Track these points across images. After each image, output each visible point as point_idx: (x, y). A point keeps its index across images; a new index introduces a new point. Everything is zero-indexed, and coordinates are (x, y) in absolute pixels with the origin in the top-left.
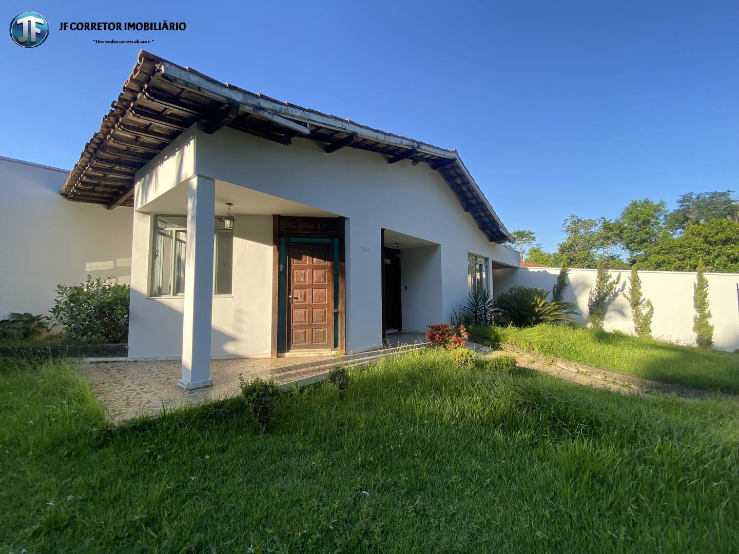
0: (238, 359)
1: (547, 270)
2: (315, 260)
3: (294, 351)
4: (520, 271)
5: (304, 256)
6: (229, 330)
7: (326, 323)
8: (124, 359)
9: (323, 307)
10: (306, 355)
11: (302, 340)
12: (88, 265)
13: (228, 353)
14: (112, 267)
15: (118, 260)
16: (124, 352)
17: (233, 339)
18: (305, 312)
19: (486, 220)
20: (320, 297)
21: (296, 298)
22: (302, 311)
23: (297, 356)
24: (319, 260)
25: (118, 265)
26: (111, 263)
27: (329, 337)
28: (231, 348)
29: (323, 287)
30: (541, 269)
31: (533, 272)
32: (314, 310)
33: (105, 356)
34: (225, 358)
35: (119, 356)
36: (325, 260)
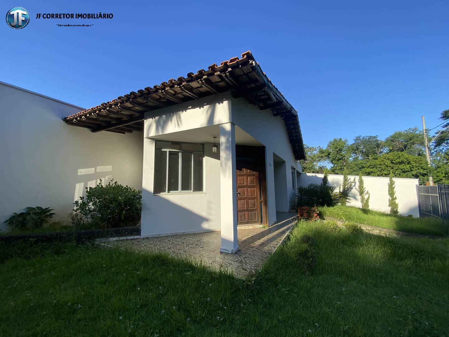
0: (209, 232)
1: (317, 175)
2: (248, 171)
3: (240, 225)
4: (302, 175)
5: (243, 168)
6: (204, 214)
7: (256, 208)
8: (138, 237)
9: (254, 198)
10: (247, 228)
11: (243, 219)
12: (79, 170)
13: (204, 229)
14: (94, 172)
15: (98, 167)
16: (138, 232)
17: (206, 220)
18: (245, 202)
19: (297, 148)
20: (252, 193)
21: (240, 194)
22: (243, 201)
23: (242, 228)
24: (250, 171)
25: (98, 171)
26: (94, 169)
27: (258, 217)
28: (205, 226)
29: (254, 187)
30: (314, 174)
31: (309, 176)
32: (249, 200)
33: (126, 235)
34: (202, 232)
35: (135, 235)
36: (254, 171)
